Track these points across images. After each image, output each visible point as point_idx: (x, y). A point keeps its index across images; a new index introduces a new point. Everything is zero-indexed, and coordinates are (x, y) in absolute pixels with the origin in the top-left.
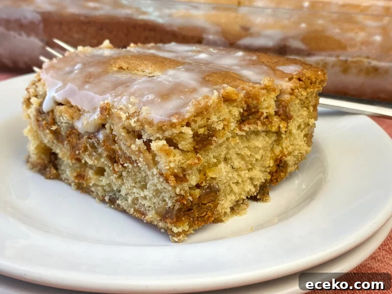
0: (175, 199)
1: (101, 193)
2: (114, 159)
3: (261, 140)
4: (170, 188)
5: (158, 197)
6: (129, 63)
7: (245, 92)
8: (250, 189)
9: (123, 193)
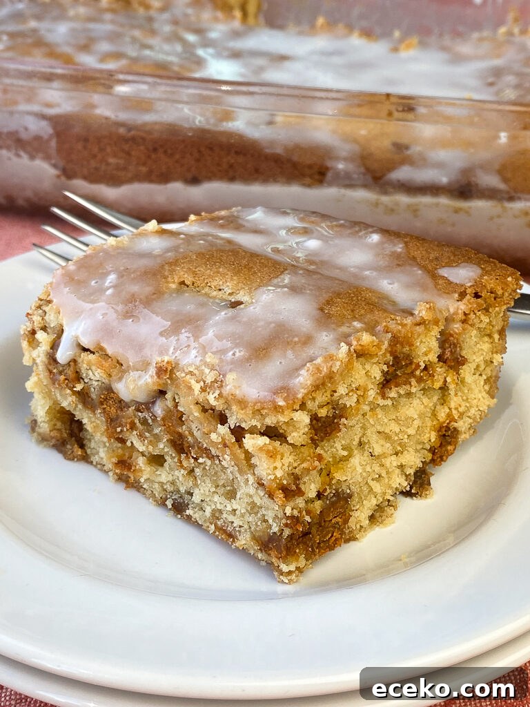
0: (284, 521)
1: (159, 493)
2: (180, 445)
3: (415, 405)
4: (277, 508)
5: (256, 513)
7: (389, 335)
8: (400, 482)
9: (196, 498)
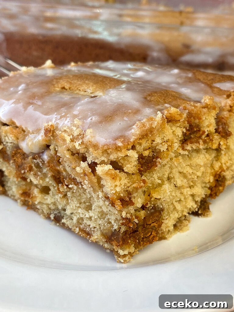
0: (121, 222)
1: (47, 210)
2: (58, 179)
3: (202, 158)
4: (117, 212)
5: (104, 219)
6: (71, 83)
7: (187, 111)
8: (192, 205)
9: (68, 212)
